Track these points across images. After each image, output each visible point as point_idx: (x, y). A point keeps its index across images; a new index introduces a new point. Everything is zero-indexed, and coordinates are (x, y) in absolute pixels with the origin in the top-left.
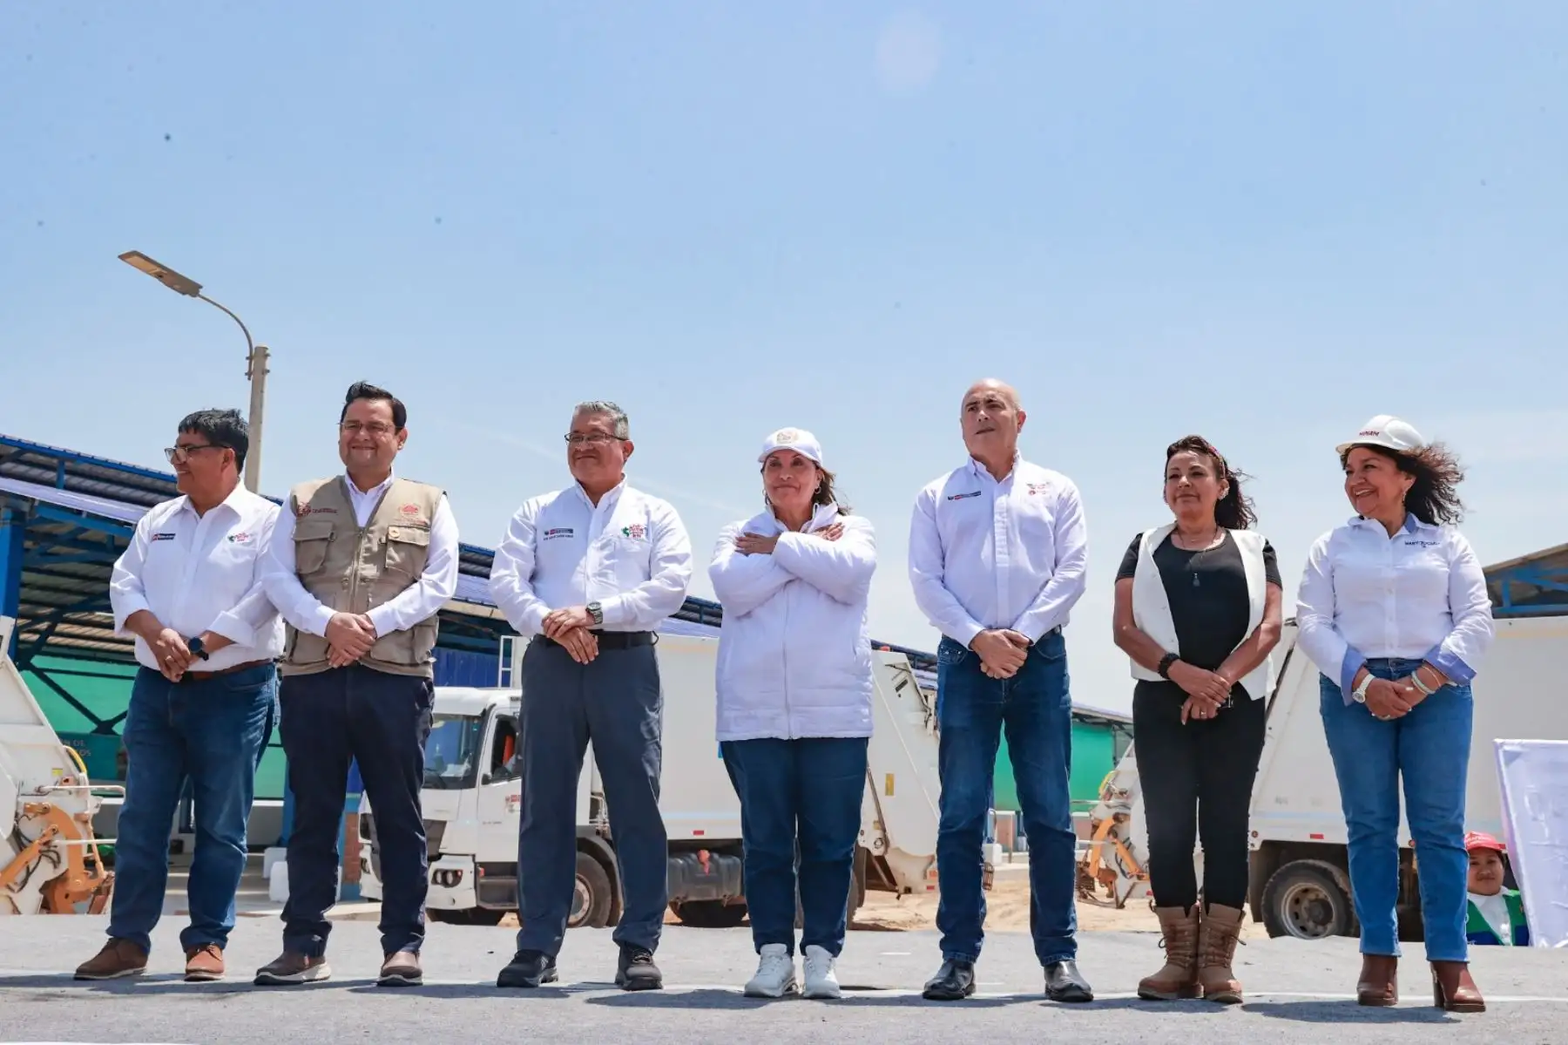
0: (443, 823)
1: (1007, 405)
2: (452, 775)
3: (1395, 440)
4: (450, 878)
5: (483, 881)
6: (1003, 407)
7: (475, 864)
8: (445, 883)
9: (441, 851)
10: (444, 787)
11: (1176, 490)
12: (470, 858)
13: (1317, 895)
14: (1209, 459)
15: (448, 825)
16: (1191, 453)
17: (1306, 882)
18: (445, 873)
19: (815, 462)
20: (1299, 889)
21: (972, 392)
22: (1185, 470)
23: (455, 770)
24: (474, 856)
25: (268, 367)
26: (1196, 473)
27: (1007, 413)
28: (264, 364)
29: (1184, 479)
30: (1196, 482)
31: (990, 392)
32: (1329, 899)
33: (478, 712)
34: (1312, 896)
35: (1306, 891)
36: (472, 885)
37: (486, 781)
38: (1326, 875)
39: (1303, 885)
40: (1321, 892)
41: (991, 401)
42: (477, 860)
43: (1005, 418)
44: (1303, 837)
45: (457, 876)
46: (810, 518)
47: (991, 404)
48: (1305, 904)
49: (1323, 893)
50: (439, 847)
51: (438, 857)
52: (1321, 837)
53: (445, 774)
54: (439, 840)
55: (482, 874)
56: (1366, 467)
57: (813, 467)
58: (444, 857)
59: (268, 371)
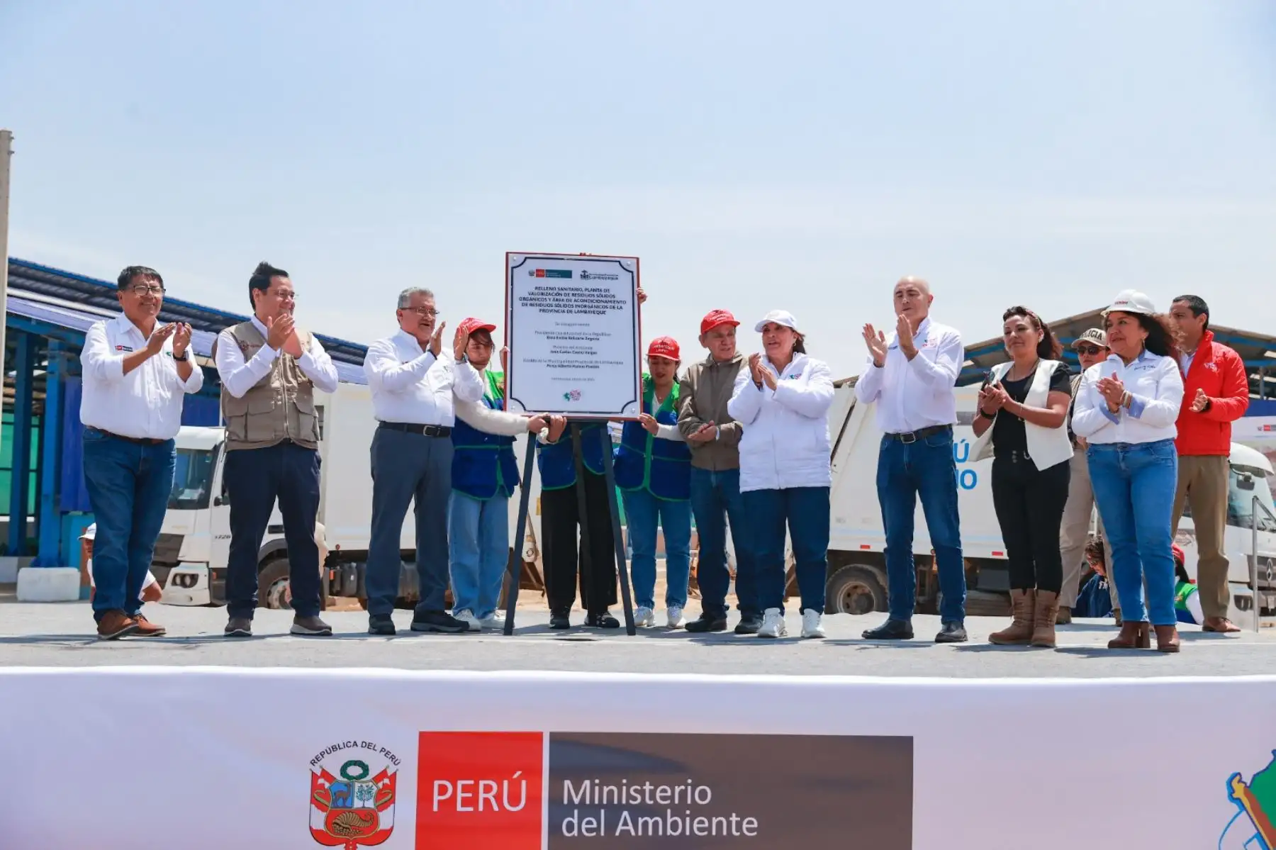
0: (182, 537)
1: (920, 293)
2: (189, 498)
3: (1138, 306)
4: (188, 581)
5: (216, 583)
6: (918, 295)
7: (209, 569)
8: (183, 584)
9: (179, 559)
10: (182, 508)
11: (1010, 340)
12: (205, 565)
13: (863, 590)
14: (1027, 319)
15: (185, 538)
16: (1017, 317)
17: (856, 581)
18: (183, 576)
19: (791, 328)
20: (851, 585)
21: (899, 285)
22: (1013, 328)
23: (189, 495)
24: (208, 563)
25: (12, 149)
26: (1021, 329)
27: (921, 297)
28: (9, 146)
29: (1013, 334)
30: (1021, 334)
31: (910, 286)
32: (872, 594)
33: (210, 447)
34: (859, 591)
35: (856, 587)
36: (207, 586)
37: (217, 503)
38: (870, 576)
39: (852, 583)
40: (865, 587)
41: (911, 291)
42: (210, 566)
43: (919, 300)
44: (855, 547)
45: (194, 578)
46: (791, 360)
47: (911, 293)
48: (854, 597)
49: (868, 589)
50: (177, 556)
51: (178, 563)
52: (868, 547)
53: (182, 497)
54: (178, 550)
55: (215, 577)
56: (1121, 323)
57: (790, 331)
58: (182, 564)
59: (13, 152)
